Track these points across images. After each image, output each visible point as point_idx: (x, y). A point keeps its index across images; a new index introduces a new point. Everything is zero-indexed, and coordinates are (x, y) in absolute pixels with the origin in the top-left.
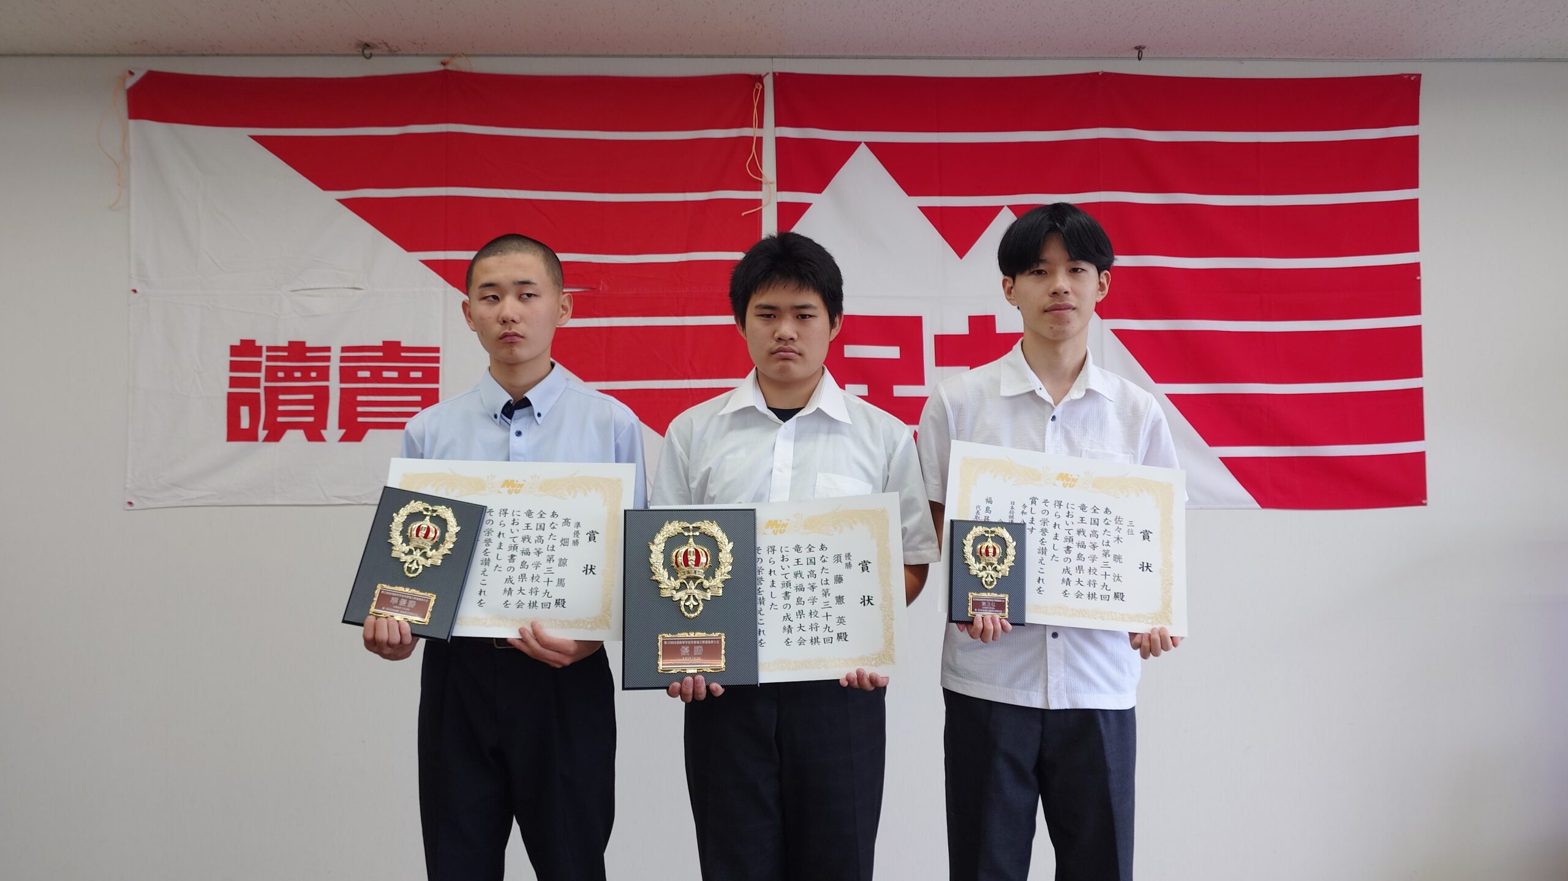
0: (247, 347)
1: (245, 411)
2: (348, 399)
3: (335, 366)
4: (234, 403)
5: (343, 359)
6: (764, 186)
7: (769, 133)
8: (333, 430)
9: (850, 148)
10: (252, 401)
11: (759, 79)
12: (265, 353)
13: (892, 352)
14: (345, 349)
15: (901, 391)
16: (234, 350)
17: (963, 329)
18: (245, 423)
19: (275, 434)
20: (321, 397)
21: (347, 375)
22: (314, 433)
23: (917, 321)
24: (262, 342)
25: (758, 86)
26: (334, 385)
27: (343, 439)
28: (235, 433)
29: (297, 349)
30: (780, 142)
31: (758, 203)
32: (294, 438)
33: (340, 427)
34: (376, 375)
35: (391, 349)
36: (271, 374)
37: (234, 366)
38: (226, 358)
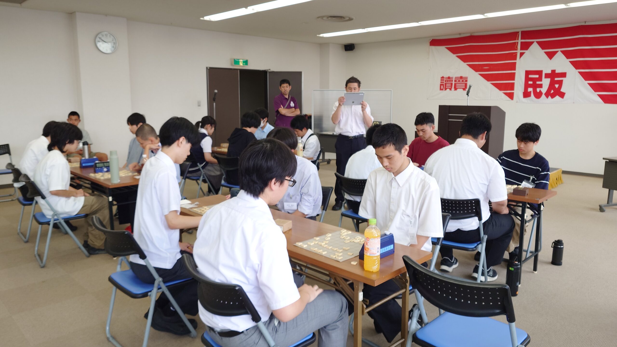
0: (443, 77)
1: (442, 86)
2: (455, 84)
3: (454, 80)
4: (441, 85)
5: (455, 79)
6: (518, 50)
7: (520, 41)
8: (453, 89)
9: (533, 42)
10: (443, 85)
11: (518, 32)
12: (445, 78)
13: (537, 76)
14: (455, 77)
15: (538, 83)
16: (441, 78)
17: (550, 72)
18: (442, 88)
19: (446, 89)
20: (452, 84)
21: (455, 81)
22: (450, 89)
23: (541, 72)
24: (445, 76)
25: (518, 34)
26: (454, 83)
27: (455, 90)
28: (441, 89)
29: (449, 78)
30: (521, 43)
31: (517, 53)
32: (448, 90)
33: (454, 88)
34: (459, 81)
35: (461, 77)
36: (446, 81)
37: (441, 80)
38: (440, 79)
